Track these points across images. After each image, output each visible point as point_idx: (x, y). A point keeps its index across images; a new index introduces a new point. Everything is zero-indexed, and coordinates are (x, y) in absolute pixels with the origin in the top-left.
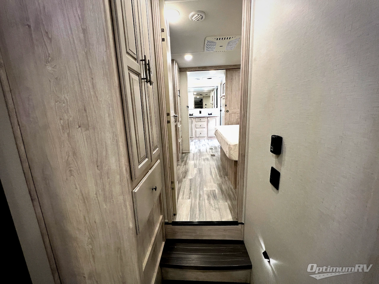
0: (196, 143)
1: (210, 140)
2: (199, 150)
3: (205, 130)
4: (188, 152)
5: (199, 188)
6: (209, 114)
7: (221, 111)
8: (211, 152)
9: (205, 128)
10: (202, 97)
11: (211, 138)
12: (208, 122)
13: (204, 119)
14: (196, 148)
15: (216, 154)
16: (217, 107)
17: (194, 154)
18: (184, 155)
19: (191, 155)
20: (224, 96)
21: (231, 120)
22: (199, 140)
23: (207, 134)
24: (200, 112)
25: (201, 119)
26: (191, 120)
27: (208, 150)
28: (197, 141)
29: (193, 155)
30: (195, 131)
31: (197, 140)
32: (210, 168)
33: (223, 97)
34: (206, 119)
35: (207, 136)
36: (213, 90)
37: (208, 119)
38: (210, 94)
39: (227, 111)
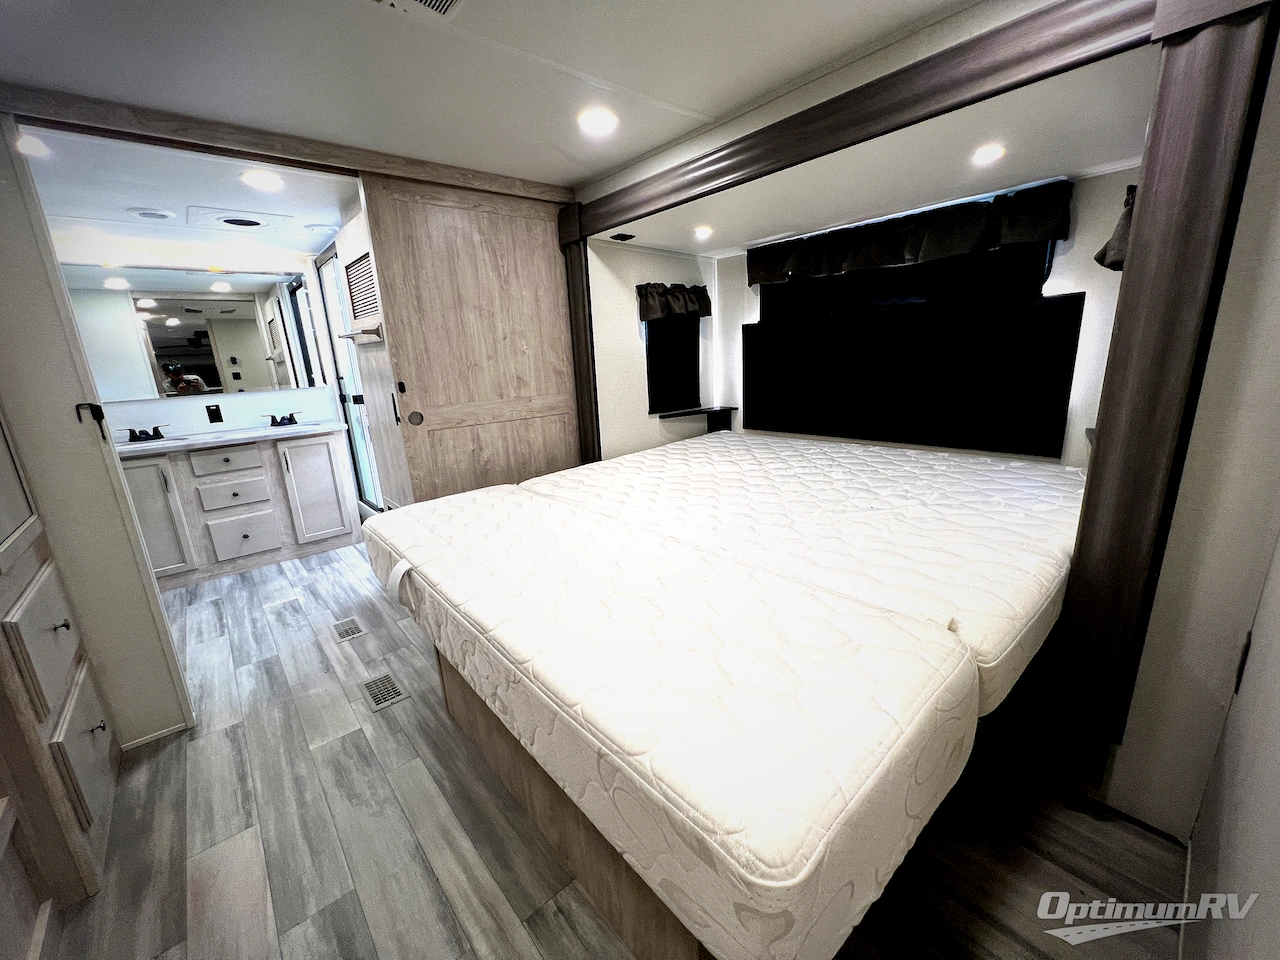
0: (228, 610)
1: (314, 561)
2: (270, 670)
3: (272, 511)
4: (180, 726)
5: (288, 751)
6: (274, 423)
8: (360, 668)
9: (271, 503)
10: (198, 321)
11: (315, 548)
12: (281, 468)
13: (254, 452)
14: (239, 657)
15: (404, 683)
16: (311, 383)
17: (233, 734)
18: (140, 778)
19: (211, 754)
21: (444, 461)
22: (242, 576)
23: (290, 532)
24: (215, 415)
25: (230, 456)
26: (152, 471)
27: (333, 650)
28: (231, 587)
29: (226, 749)
30: (199, 531)
31: (226, 581)
32: (419, 847)
34: (267, 454)
35: (289, 540)
36: (267, 292)
37: (277, 453)
38: (254, 312)
39: (417, 418)
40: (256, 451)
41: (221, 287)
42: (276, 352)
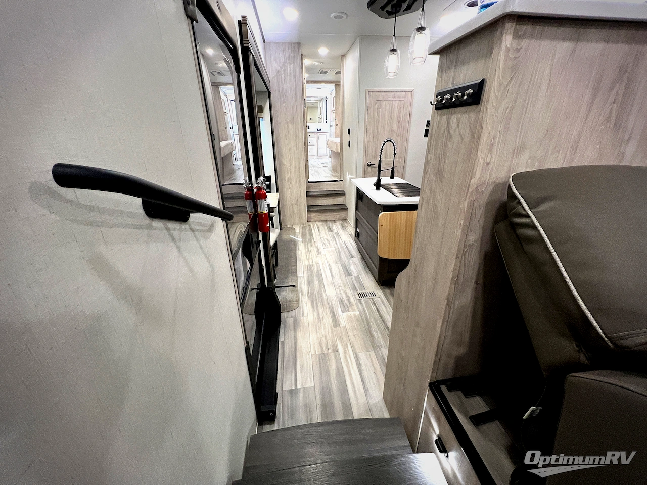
3: (315, 147)
6: (318, 130)
7: (330, 125)
11: (321, 157)
12: (318, 138)
16: (326, 122)
25: (310, 135)
33: (333, 111)
36: (322, 100)
37: (317, 135)
38: (318, 104)
39: (337, 125)
40: (315, 135)
41: (313, 99)
42: (321, 115)
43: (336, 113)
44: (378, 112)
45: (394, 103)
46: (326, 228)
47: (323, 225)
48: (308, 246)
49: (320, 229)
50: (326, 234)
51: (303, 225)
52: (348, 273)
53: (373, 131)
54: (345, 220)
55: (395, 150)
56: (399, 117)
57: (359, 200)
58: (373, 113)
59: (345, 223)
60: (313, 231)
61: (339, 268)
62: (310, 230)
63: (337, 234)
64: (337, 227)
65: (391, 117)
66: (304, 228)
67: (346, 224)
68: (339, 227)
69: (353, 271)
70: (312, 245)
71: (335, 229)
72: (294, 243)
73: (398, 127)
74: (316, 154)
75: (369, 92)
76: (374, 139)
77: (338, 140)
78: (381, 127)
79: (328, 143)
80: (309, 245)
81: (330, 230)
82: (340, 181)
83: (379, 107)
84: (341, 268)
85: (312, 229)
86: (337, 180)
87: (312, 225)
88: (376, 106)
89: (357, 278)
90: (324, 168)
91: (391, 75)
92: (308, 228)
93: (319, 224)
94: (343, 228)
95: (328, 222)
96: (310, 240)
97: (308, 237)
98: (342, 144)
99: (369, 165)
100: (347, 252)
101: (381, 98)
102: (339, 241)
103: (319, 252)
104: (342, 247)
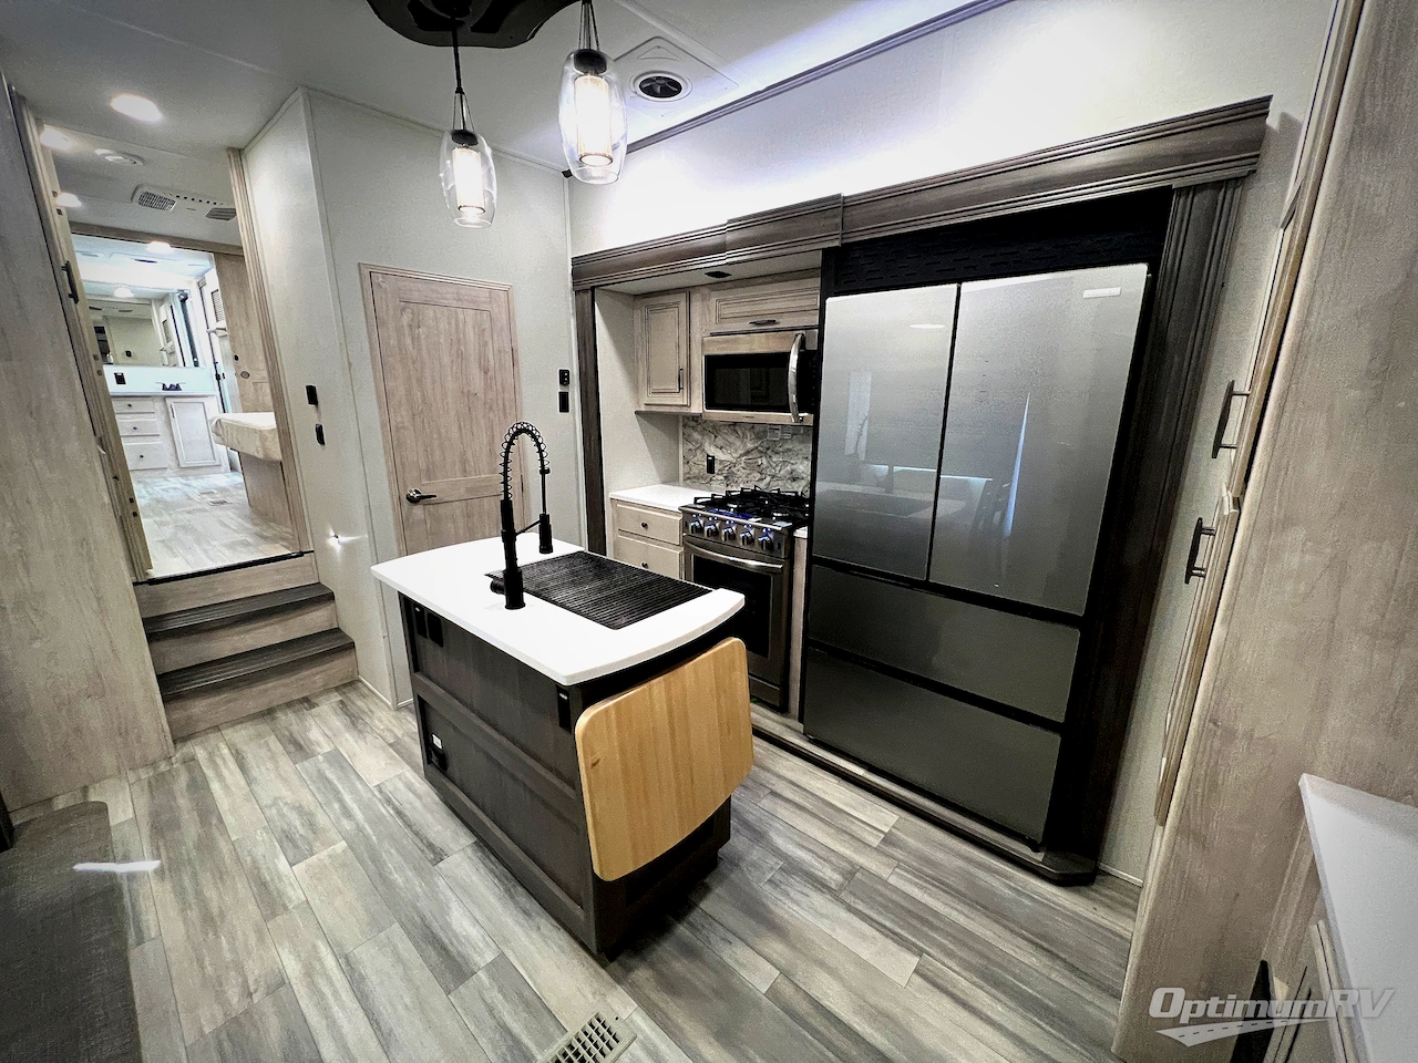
3: (162, 442)
6: (164, 388)
7: (218, 377)
9: (161, 437)
11: (194, 472)
12: (168, 413)
13: (149, 403)
16: (196, 364)
20: (225, 329)
23: (174, 458)
24: (120, 379)
25: (131, 403)
33: (221, 333)
34: (158, 405)
35: (173, 464)
36: (162, 299)
37: (166, 404)
38: (150, 312)
39: (245, 375)
40: (151, 403)
41: (123, 294)
42: (170, 343)
43: (232, 339)
44: (415, 339)
45: (461, 317)
46: (276, 746)
47: (259, 736)
48: (199, 893)
49: (250, 759)
50: (285, 780)
51: (154, 764)
52: (452, 966)
53: (409, 392)
54: (350, 684)
55: (542, 460)
56: (482, 357)
57: (420, 640)
58: (399, 341)
59: (353, 696)
60: (215, 786)
61: (399, 959)
62: (199, 786)
63: (336, 758)
64: (323, 727)
65: (461, 356)
66: (159, 784)
67: (360, 703)
68: (337, 722)
69: (467, 938)
70: (220, 875)
71: (321, 739)
72: (107, 900)
73: (486, 384)
74: (169, 461)
75: (370, 277)
76: (418, 420)
77: (266, 421)
78: (434, 382)
79: (219, 430)
80: (206, 879)
81: (298, 748)
82: (301, 554)
83: (415, 324)
84: (406, 948)
85: (209, 773)
86: (287, 552)
87: (201, 754)
88: (406, 319)
89: (502, 968)
90: (219, 512)
91: (471, 216)
92: (183, 780)
93: (240, 735)
94: (354, 720)
95: (279, 715)
96: (206, 846)
97: (191, 830)
98: (284, 432)
99: (411, 500)
100: (408, 841)
101: (415, 296)
102: (353, 791)
103: (270, 900)
104: (375, 820)
